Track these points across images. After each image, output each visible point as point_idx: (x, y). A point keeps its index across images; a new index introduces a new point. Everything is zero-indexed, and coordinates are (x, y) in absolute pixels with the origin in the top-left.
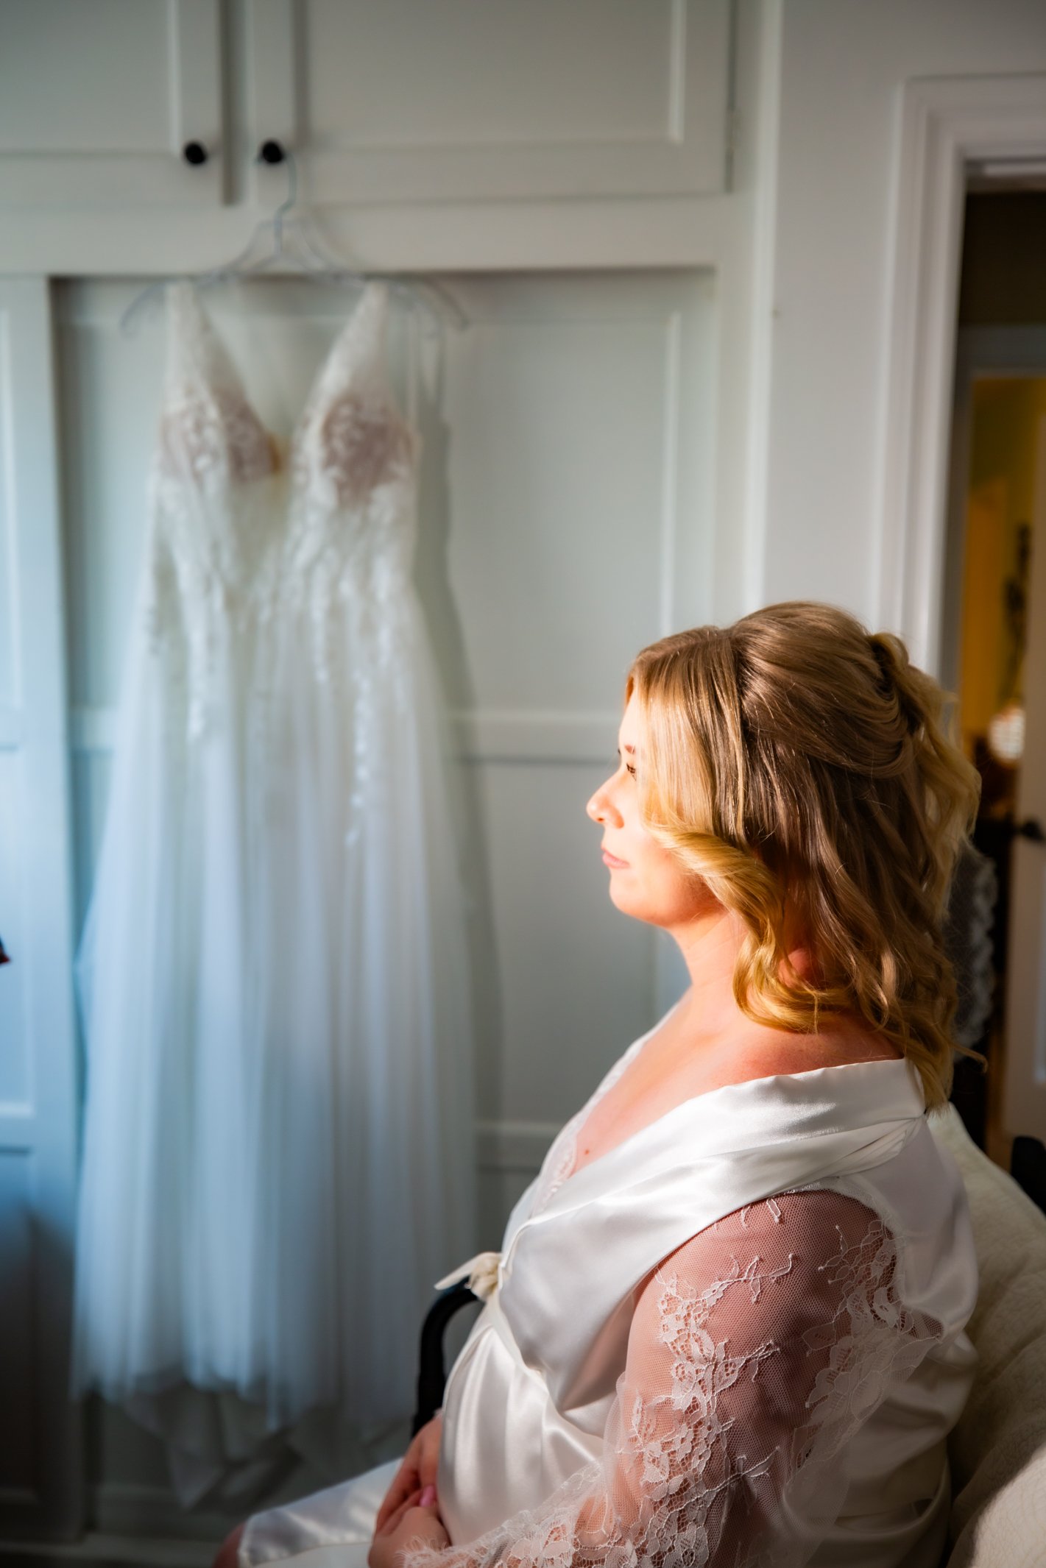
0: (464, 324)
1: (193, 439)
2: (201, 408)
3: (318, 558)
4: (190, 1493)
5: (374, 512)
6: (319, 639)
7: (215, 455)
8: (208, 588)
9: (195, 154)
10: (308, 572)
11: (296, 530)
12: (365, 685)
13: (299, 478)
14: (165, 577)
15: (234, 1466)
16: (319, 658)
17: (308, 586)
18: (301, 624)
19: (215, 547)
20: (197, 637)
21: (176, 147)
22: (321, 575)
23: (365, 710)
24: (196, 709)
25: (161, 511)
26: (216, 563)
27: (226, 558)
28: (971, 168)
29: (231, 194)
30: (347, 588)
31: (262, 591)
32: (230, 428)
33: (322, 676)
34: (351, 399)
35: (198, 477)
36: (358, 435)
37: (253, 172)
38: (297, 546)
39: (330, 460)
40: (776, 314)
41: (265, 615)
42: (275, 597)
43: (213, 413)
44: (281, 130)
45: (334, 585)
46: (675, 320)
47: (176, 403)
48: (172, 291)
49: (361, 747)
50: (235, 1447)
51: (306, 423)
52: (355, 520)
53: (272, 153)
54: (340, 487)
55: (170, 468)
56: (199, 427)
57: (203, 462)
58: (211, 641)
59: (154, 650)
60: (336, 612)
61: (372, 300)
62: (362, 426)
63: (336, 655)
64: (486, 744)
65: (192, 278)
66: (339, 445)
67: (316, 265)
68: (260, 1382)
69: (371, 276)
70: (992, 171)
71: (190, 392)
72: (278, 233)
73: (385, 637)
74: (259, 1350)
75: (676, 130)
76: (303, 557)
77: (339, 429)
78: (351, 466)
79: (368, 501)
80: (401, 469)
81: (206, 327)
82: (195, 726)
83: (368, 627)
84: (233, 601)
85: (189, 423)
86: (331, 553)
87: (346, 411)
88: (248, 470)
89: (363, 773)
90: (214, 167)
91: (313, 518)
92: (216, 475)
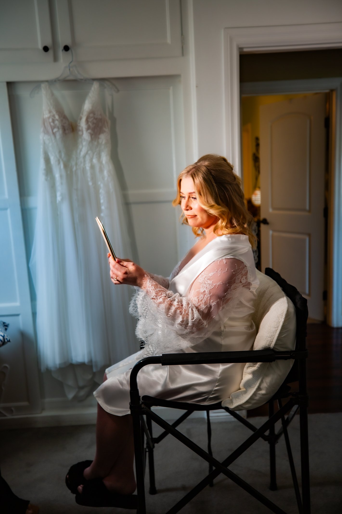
0: (118, 91)
1: (52, 124)
2: (54, 116)
3: (87, 153)
4: (71, 396)
5: (100, 141)
6: (89, 174)
7: (58, 128)
8: (59, 163)
9: (46, 49)
10: (84, 157)
11: (80, 147)
12: (102, 185)
13: (80, 133)
14: (47, 160)
15: (81, 388)
16: (89, 179)
17: (85, 161)
18: (84, 170)
19: (60, 152)
20: (57, 176)
21: (40, 47)
22: (88, 158)
23: (102, 191)
24: (58, 194)
25: (44, 143)
26: (61, 156)
27: (63, 155)
28: (240, 49)
29: (56, 59)
30: (95, 161)
31: (73, 163)
32: (62, 121)
33: (90, 184)
34: (92, 112)
35: (54, 134)
36: (95, 121)
37: (61, 54)
38: (81, 151)
39: (88, 129)
40: (197, 87)
41: (74, 169)
42: (76, 164)
43: (57, 117)
44: (68, 42)
45: (91, 160)
46: (171, 88)
47: (46, 115)
48: (43, 85)
49: (102, 201)
50: (81, 383)
51: (81, 119)
52: (96, 143)
53: (66, 48)
54: (91, 135)
55: (46, 132)
56: (53, 121)
57: (55, 130)
58: (61, 176)
59: (46, 180)
60: (92, 167)
61: (95, 86)
62: (96, 119)
63: (94, 178)
64: (131, 199)
65: (47, 81)
66: (90, 124)
67: (79, 77)
68: (91, 361)
69: (94, 80)
70: (245, 50)
71: (50, 112)
72: (69, 69)
73: (106, 173)
74: (89, 353)
75: (169, 41)
76: (82, 153)
77: (90, 120)
78: (93, 129)
79: (99, 138)
80: (107, 130)
81: (53, 95)
82: (59, 198)
83: (101, 171)
84: (66, 166)
85: (51, 120)
86: (89, 152)
87: (91, 115)
88: (67, 131)
89: (103, 208)
90: (51, 52)
91: (84, 143)
92: (59, 134)
